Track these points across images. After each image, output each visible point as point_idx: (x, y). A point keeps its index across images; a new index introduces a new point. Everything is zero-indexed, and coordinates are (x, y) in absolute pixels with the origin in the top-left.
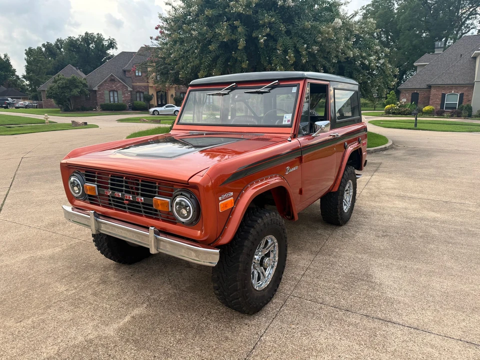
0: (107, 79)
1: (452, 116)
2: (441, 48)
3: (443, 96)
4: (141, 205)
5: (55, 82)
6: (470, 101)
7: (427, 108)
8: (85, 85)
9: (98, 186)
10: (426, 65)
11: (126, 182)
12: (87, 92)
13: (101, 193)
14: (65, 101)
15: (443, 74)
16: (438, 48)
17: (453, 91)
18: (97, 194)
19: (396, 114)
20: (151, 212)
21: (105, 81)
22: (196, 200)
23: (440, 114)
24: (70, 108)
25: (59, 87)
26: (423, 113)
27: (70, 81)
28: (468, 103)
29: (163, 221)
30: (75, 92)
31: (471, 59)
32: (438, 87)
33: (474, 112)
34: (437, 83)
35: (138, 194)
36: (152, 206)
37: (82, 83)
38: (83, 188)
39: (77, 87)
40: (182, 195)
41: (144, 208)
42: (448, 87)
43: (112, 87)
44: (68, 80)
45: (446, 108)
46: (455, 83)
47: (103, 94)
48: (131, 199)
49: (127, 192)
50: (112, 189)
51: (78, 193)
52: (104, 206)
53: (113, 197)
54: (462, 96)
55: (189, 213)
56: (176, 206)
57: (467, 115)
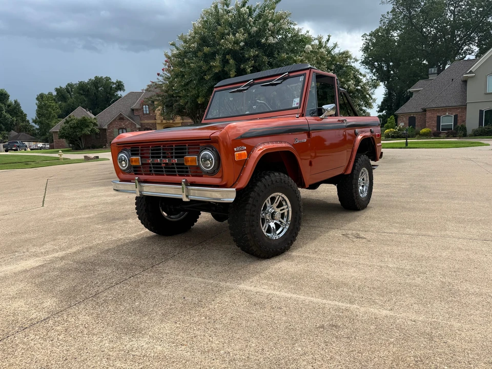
0: (116, 118)
1: (447, 137)
2: (434, 74)
3: (439, 118)
4: (175, 166)
5: (67, 122)
6: (464, 121)
7: (424, 130)
8: (95, 124)
9: (141, 158)
10: (420, 90)
11: (163, 149)
12: (97, 131)
13: (144, 162)
14: (76, 140)
15: (436, 97)
16: (432, 74)
17: (447, 113)
18: (141, 164)
19: (395, 138)
20: (183, 170)
21: (115, 120)
22: (216, 151)
23: (436, 135)
24: (81, 147)
25: (71, 127)
26: (420, 135)
27: (81, 121)
28: (462, 124)
29: (193, 176)
30: (87, 131)
31: (461, 83)
32: (433, 110)
33: (469, 131)
34: (431, 106)
35: (172, 157)
36: (183, 164)
37: (92, 123)
38: (129, 161)
39: (88, 126)
40: (206, 149)
41: (178, 168)
42: (442, 109)
43: (121, 125)
44: (79, 121)
45: (443, 130)
46: (448, 105)
47: (112, 132)
48: (167, 162)
49: (164, 157)
50: (152, 157)
51: (125, 166)
52: (146, 174)
53: (153, 164)
54: (456, 117)
55: (211, 164)
56: (201, 159)
57: (462, 135)
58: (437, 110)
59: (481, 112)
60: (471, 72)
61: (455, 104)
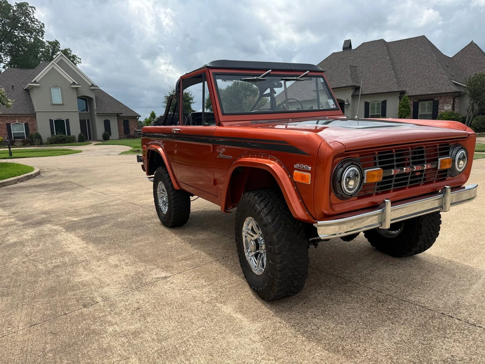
1: (24, 145)
3: (8, 126)
6: (36, 129)
13: (386, 175)
17: (17, 121)
23: (11, 144)
28: (35, 132)
31: (23, 91)
33: (45, 140)
42: (11, 117)
45: (15, 138)
46: (17, 113)
54: (26, 125)
56: (458, 159)
57: (39, 143)
58: (5, 117)
59: (51, 121)
60: (35, 82)
61: (23, 112)
